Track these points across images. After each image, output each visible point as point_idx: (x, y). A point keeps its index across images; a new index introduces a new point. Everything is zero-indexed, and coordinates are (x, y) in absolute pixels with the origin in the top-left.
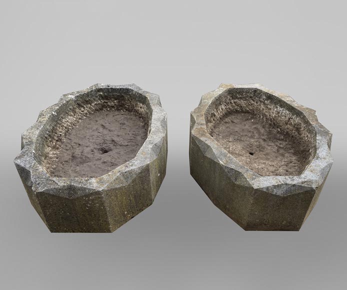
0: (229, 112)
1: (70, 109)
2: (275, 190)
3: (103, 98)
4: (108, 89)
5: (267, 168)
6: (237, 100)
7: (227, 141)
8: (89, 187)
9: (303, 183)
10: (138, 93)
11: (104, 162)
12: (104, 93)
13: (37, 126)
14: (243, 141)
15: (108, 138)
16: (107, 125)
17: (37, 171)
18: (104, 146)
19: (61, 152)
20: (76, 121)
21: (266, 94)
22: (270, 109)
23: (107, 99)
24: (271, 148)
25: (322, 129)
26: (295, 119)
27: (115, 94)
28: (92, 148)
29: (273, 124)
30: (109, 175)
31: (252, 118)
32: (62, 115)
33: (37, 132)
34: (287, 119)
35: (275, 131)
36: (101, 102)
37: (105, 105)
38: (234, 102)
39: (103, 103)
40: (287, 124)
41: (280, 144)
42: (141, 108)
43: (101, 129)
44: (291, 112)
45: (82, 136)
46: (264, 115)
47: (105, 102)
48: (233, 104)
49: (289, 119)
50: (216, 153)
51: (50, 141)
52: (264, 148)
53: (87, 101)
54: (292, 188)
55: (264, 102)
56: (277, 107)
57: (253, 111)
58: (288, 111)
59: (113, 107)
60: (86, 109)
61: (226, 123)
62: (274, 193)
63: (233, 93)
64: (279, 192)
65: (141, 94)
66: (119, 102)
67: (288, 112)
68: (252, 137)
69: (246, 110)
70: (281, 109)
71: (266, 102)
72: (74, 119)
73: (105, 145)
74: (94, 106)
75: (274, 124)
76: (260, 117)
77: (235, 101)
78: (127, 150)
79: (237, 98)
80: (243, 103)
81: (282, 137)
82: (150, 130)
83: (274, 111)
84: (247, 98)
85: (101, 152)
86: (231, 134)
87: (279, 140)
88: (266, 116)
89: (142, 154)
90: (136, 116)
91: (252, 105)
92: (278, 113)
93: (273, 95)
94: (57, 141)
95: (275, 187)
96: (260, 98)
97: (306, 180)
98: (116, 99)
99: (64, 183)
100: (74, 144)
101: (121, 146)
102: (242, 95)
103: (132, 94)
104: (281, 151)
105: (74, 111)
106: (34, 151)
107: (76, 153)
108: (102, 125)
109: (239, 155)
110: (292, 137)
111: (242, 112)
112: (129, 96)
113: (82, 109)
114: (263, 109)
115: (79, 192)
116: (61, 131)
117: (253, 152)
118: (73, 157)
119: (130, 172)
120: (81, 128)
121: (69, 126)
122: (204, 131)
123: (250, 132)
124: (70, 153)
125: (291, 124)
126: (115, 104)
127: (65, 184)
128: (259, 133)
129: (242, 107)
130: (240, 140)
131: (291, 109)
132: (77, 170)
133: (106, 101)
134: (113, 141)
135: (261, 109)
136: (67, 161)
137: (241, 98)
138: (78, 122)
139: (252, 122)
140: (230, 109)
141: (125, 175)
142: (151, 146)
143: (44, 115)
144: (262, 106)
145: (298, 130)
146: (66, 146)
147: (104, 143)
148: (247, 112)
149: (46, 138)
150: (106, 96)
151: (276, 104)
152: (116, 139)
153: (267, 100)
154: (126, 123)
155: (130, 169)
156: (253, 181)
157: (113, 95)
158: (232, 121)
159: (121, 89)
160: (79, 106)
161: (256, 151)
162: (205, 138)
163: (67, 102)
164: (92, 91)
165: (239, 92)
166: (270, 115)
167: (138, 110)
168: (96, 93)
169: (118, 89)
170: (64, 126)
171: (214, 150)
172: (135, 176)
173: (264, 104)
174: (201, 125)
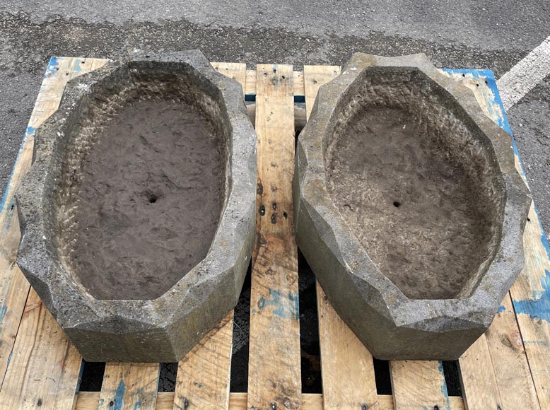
0: (364, 107)
1: (85, 113)
2: (427, 325)
3: (138, 79)
4: (147, 63)
5: (420, 246)
6: (380, 86)
7: (358, 179)
8: (145, 321)
9: (470, 314)
10: (203, 77)
11: (155, 229)
12: (140, 70)
13: (37, 172)
14: (385, 178)
15: (156, 170)
16: (150, 137)
17: (59, 285)
18: (150, 186)
19: (81, 206)
20: (95, 131)
21: (433, 83)
22: (437, 112)
23: (146, 80)
24: (430, 196)
25: (517, 187)
26: (477, 148)
27: (160, 71)
28: (130, 191)
29: (439, 141)
30: (173, 293)
31: (404, 121)
32: (73, 133)
33: (41, 189)
34: (463, 142)
35: (440, 156)
36: (136, 85)
37: (142, 91)
38: (375, 90)
39: (140, 87)
40: (462, 149)
41: (446, 188)
42: (209, 104)
43: (141, 149)
44: (472, 131)
45: (110, 166)
46: (425, 120)
47: (143, 86)
48: (373, 93)
49: (467, 143)
50: (340, 245)
51: (62, 194)
52: (418, 195)
53: (111, 90)
54: (454, 323)
55: (427, 97)
56: (448, 113)
57: (407, 107)
58: (468, 128)
59: (157, 93)
60: (111, 104)
61: (358, 132)
62: (426, 330)
63: (373, 76)
64: (433, 328)
65: (208, 81)
66: (168, 86)
67: (466, 130)
68: (400, 169)
69: (394, 103)
70: (455, 120)
71: (431, 97)
72: (92, 128)
73: (152, 184)
74: (124, 96)
75: (441, 141)
76: (418, 120)
77: (377, 87)
78: (190, 200)
79: (380, 83)
80: (390, 91)
81: (451, 172)
82: (231, 181)
83: (444, 119)
84: (399, 84)
85: (146, 198)
86: (365, 161)
87: (446, 177)
88: (429, 122)
89: (222, 244)
90: (200, 114)
91: (405, 95)
92: (450, 125)
93: (444, 90)
94: (71, 186)
95: (427, 321)
96: (421, 86)
97: (476, 309)
98: (162, 81)
99: (106, 311)
100: (100, 186)
101: (179, 188)
102: (390, 78)
103: (192, 74)
104: (447, 205)
105: (91, 115)
106: (44, 237)
107: (105, 207)
108: (142, 137)
109: (377, 211)
110: (468, 177)
111: (388, 106)
112: (186, 77)
113: (104, 105)
114: (425, 108)
115: (131, 328)
116: (74, 163)
117: (400, 200)
118: (101, 214)
119: (205, 285)
120: (106, 146)
121: (86, 146)
122: (321, 190)
123: (397, 155)
124: (96, 207)
125: (468, 153)
126: (161, 90)
127: (108, 315)
128: (414, 159)
129: (387, 98)
130: (380, 176)
131: (472, 126)
132: (112, 248)
133: (145, 84)
134: (165, 176)
135: (422, 107)
136: (92, 226)
137: (387, 83)
138: (99, 132)
139: (404, 132)
140: (366, 102)
141: (198, 291)
142: (234, 225)
143: (43, 142)
144: (424, 103)
145: (479, 168)
146: (87, 191)
147: (150, 179)
148: (397, 107)
149: (55, 191)
150: (143, 76)
151: (447, 106)
152: (168, 171)
153: (434, 95)
154: (183, 132)
155: (205, 280)
156: (395, 311)
157: (157, 74)
158: (368, 128)
159: (170, 63)
160: (99, 101)
161: (406, 200)
162: (324, 208)
163: (78, 102)
164: (118, 69)
165: (385, 74)
166: (435, 123)
167: (205, 107)
168: (127, 72)
169: (165, 64)
170: (77, 150)
171: (337, 237)
172: (212, 289)
173: (428, 99)
174: (317, 172)
